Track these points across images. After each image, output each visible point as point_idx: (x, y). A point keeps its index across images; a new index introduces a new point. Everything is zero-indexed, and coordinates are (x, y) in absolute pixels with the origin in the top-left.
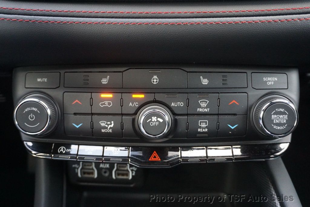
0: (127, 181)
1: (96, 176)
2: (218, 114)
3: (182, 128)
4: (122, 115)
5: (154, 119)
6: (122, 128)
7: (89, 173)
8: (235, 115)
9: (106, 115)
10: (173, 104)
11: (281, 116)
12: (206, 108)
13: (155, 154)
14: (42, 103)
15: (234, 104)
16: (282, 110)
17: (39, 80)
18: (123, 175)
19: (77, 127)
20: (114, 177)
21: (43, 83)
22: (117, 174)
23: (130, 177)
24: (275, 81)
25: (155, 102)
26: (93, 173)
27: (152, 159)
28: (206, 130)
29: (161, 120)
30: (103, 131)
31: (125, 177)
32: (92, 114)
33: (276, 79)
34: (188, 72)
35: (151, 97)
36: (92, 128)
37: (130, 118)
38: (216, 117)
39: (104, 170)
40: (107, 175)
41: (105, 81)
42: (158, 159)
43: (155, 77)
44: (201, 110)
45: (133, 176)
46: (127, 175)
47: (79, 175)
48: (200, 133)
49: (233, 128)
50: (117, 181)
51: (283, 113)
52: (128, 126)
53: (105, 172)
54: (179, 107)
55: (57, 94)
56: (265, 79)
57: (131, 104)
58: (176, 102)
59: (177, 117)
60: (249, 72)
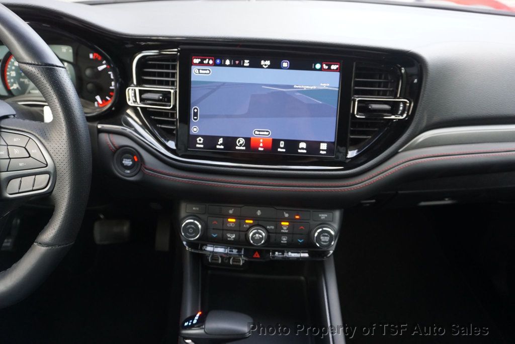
0: (239, 266)
1: (220, 261)
2: (293, 234)
3: (272, 240)
4: (240, 231)
5: (257, 235)
6: (239, 238)
7: (216, 260)
8: (302, 234)
9: (232, 231)
10: (268, 227)
11: (326, 238)
12: (286, 230)
13: (257, 253)
14: (196, 222)
15: (302, 228)
16: (326, 234)
17: (194, 208)
18: (236, 262)
19: (215, 236)
20: (231, 263)
21: (196, 210)
22: (233, 261)
23: (241, 264)
24: (326, 217)
25: (258, 225)
26: (218, 260)
27: (255, 256)
28: (286, 242)
29: (261, 236)
30: (229, 239)
31: (238, 264)
32: (223, 230)
33: (326, 215)
34: (277, 209)
35: (256, 223)
36: (223, 237)
37: (244, 233)
38: (291, 235)
39: (225, 259)
40: (227, 261)
41: (231, 212)
42: (258, 256)
43: (259, 211)
44: (283, 231)
45: (243, 263)
46: (240, 262)
47: (210, 260)
48: (282, 243)
49: (300, 241)
50: (233, 265)
51: (327, 236)
52: (243, 237)
53: (226, 260)
54: (271, 229)
55: (204, 217)
56: (320, 215)
57: (245, 226)
58: (269, 226)
59: (270, 234)
60: (311, 211)
